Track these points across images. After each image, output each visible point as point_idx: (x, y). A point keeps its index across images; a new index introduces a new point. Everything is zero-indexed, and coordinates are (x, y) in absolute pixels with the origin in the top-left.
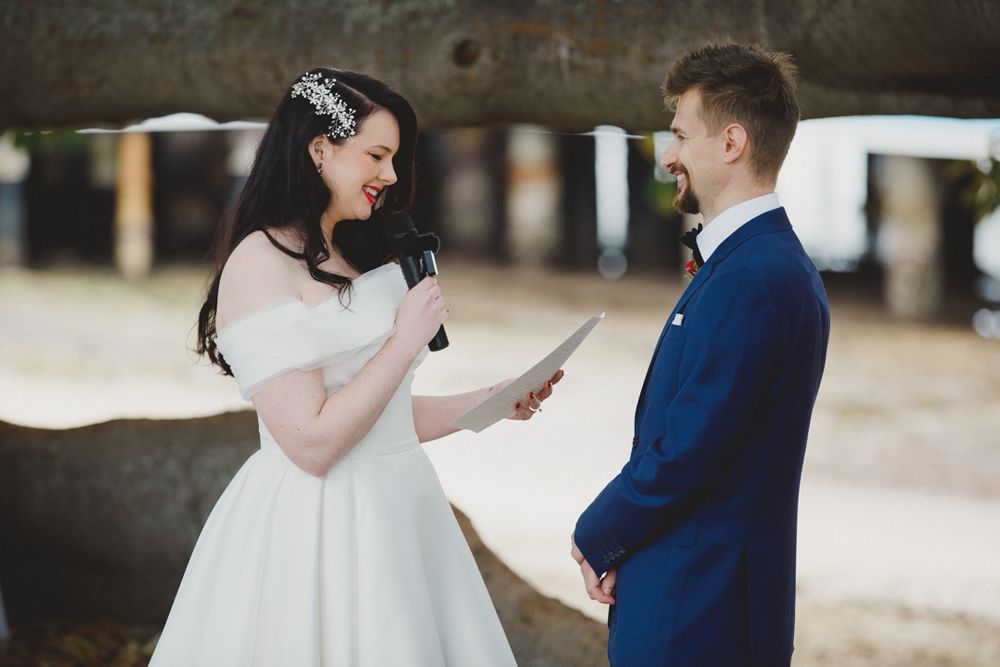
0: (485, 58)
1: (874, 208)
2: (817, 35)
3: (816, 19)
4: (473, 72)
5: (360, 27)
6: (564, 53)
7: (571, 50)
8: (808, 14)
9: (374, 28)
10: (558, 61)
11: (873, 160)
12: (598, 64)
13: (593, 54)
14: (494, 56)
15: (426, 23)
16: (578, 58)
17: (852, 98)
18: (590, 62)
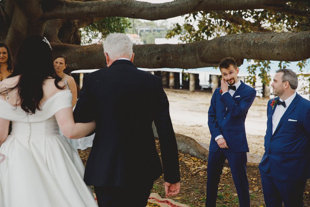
0: (161, 59)
1: (210, 81)
2: (205, 56)
3: (205, 54)
4: (160, 60)
5: (145, 55)
6: (171, 58)
7: (172, 58)
8: (204, 53)
9: (147, 55)
10: (171, 59)
11: (210, 76)
12: (176, 60)
13: (175, 59)
14: (162, 59)
15: (153, 54)
16: (173, 59)
17: (209, 64)
18: (175, 60)
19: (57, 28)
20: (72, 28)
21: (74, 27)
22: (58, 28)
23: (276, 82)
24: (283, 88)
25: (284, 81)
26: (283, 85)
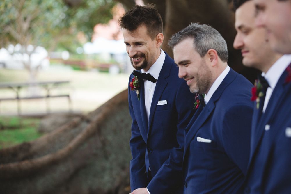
23: (190, 64)
24: (207, 67)
25: (202, 52)
26: (205, 62)
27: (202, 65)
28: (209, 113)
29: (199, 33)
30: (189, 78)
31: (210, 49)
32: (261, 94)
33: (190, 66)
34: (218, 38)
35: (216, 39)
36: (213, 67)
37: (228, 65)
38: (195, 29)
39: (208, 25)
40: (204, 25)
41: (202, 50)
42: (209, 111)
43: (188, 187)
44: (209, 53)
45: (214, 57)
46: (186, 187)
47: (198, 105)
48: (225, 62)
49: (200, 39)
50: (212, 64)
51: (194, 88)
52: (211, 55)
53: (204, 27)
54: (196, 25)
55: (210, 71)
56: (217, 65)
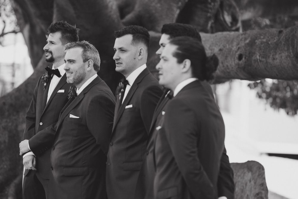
0: (244, 58)
6: (258, 57)
12: (264, 60)
13: (263, 57)
16: (261, 59)
19: (175, 5)
20: (209, 6)
21: (212, 4)
22: (178, 3)
23: (74, 63)
24: (84, 70)
25: (85, 59)
26: (84, 66)
27: (82, 67)
28: (80, 100)
29: (88, 47)
30: (70, 72)
31: (91, 59)
32: (122, 90)
33: (74, 64)
34: (97, 56)
35: (96, 55)
36: (88, 71)
37: (97, 73)
38: (86, 44)
39: (94, 46)
40: (92, 45)
41: (86, 58)
42: (80, 99)
43: (56, 149)
44: (89, 62)
45: (90, 65)
46: (54, 150)
47: (70, 96)
48: (96, 71)
49: (87, 51)
50: (88, 69)
51: (70, 80)
52: (89, 63)
53: (91, 46)
54: (87, 43)
55: (85, 73)
56: (90, 71)
